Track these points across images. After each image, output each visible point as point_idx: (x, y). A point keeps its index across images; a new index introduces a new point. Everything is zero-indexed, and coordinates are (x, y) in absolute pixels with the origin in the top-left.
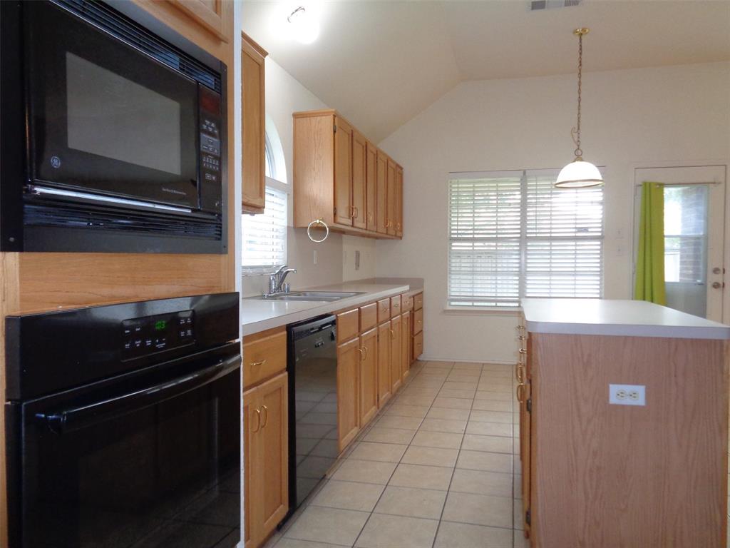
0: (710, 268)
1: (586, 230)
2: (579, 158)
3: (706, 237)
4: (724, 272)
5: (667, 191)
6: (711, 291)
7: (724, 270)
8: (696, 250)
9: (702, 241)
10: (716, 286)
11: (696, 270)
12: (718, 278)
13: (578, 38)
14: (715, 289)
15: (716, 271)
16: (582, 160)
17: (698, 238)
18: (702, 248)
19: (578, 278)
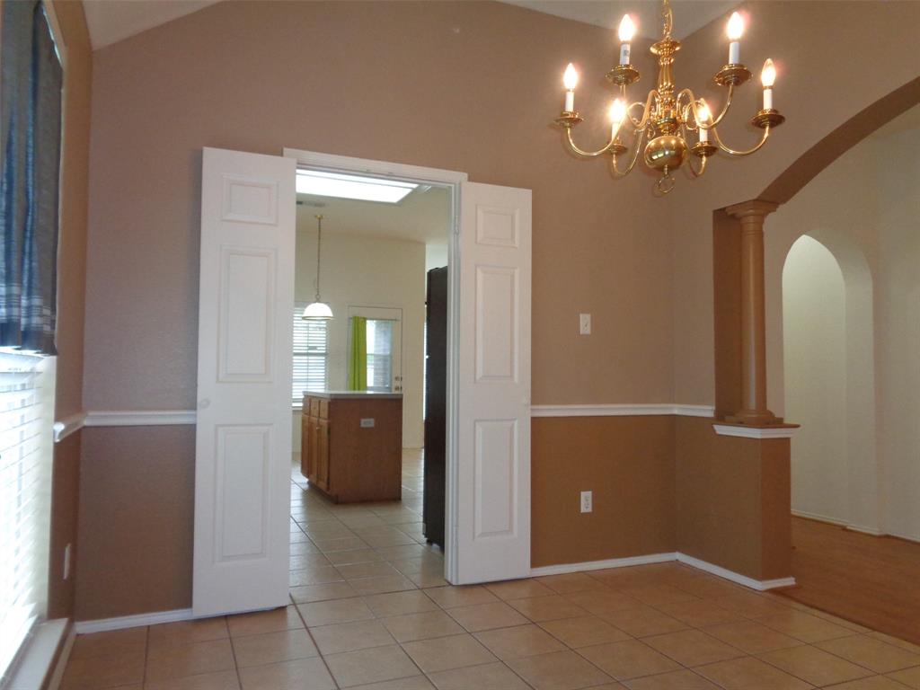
0: (394, 376)
1: (315, 348)
2: (318, 301)
3: (391, 356)
4: (402, 379)
5: (368, 322)
7: (401, 377)
8: (385, 365)
9: (389, 358)
10: (397, 388)
11: (385, 378)
12: (398, 384)
13: (318, 220)
15: (397, 378)
16: (320, 302)
17: (385, 356)
18: (388, 363)
19: (309, 384)
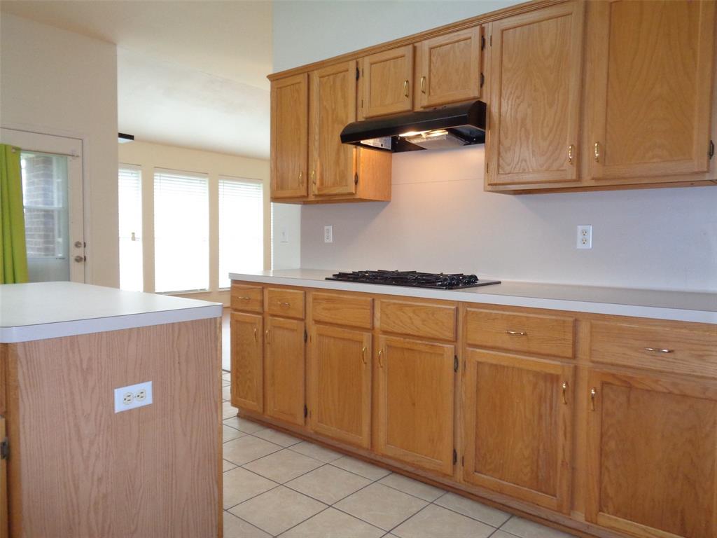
0: (72, 242)
3: (67, 211)
4: (85, 246)
6: (73, 264)
7: (85, 243)
10: (79, 260)
12: (79, 252)
14: (76, 263)
15: (77, 245)
